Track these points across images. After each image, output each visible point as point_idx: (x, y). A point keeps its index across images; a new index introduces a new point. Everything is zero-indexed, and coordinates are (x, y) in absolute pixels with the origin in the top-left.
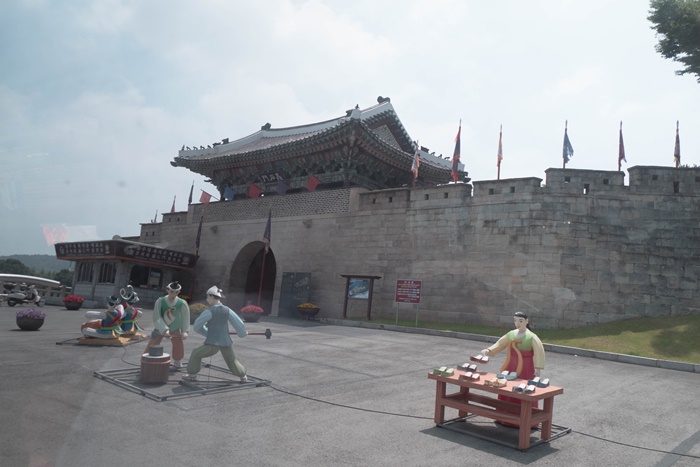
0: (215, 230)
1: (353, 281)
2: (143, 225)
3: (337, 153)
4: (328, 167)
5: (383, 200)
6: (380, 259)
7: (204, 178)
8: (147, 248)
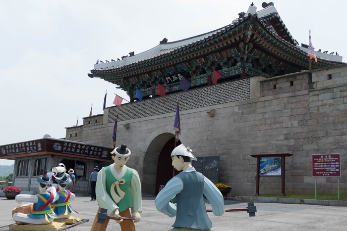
0: (127, 127)
1: (264, 160)
2: (68, 129)
3: (233, 51)
4: (225, 64)
5: (284, 84)
6: (286, 139)
7: (116, 85)
8: (72, 144)
